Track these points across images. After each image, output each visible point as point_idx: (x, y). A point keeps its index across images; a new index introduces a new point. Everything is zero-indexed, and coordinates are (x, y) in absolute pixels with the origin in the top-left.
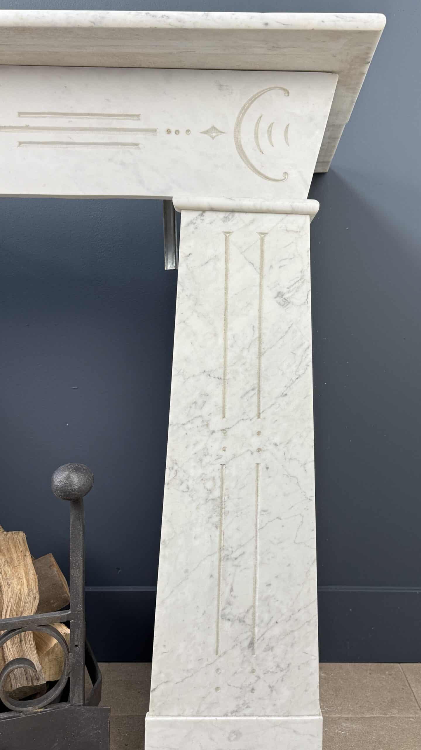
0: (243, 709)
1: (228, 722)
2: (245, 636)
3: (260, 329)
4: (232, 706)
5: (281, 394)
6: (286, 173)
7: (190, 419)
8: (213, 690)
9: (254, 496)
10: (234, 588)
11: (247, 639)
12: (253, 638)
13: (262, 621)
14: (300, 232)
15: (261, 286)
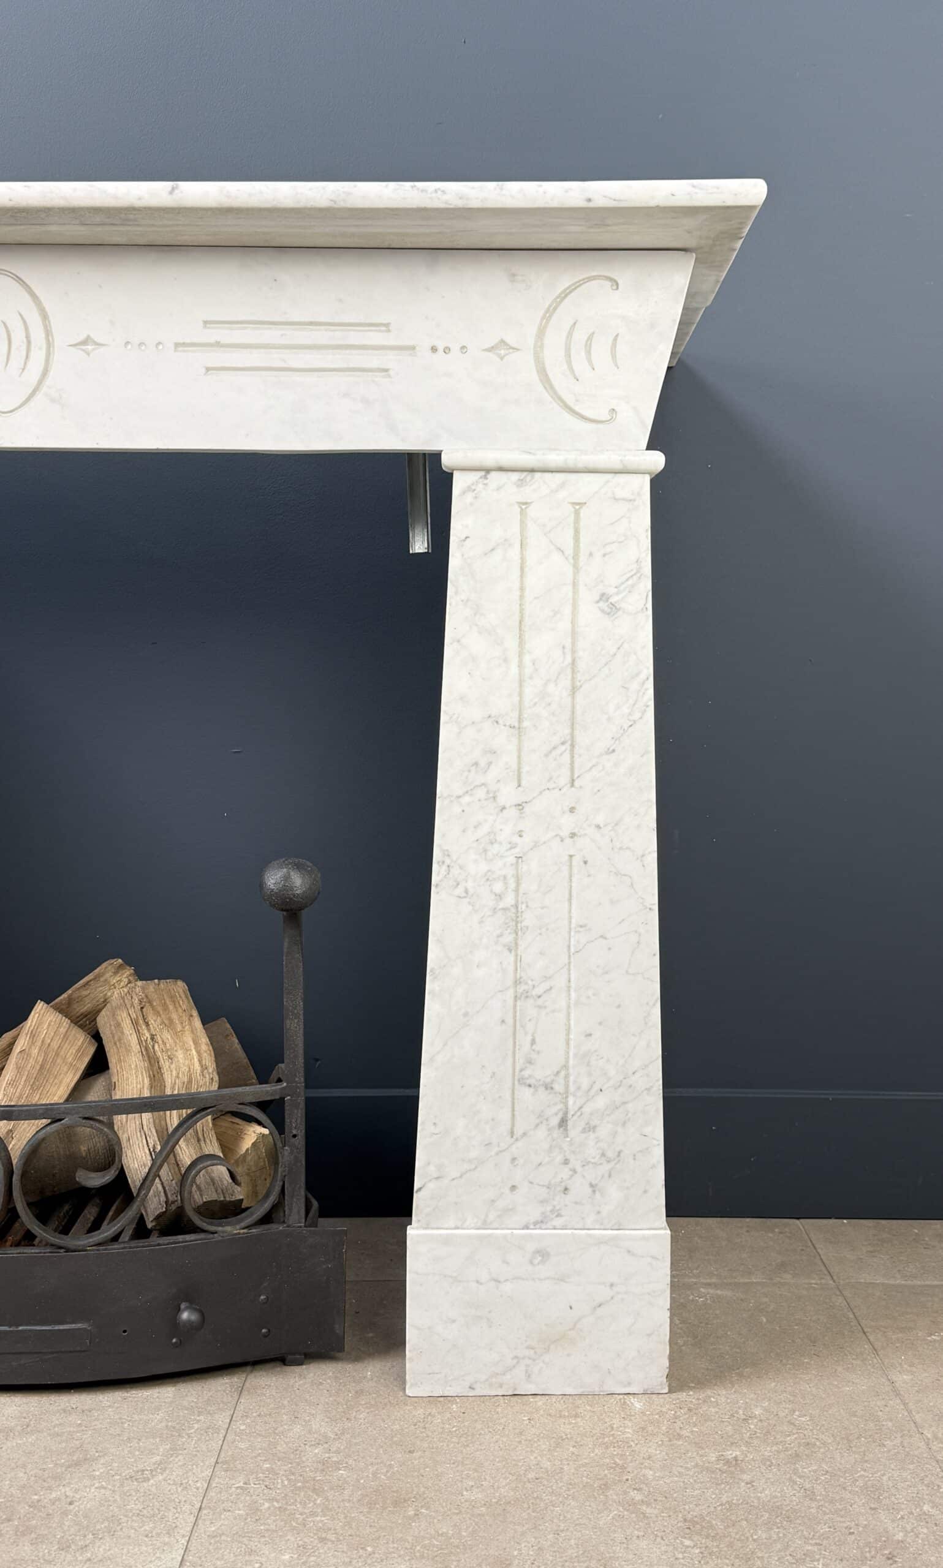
0: (552, 1219)
1: (531, 1236)
2: (554, 1109)
3: (573, 652)
4: (535, 1214)
5: (606, 750)
6: (613, 410)
7: (469, 789)
8: (507, 1191)
9: (566, 905)
10: (537, 1040)
11: (556, 1114)
12: (566, 1113)
13: (579, 1088)
14: (634, 500)
15: (575, 584)
